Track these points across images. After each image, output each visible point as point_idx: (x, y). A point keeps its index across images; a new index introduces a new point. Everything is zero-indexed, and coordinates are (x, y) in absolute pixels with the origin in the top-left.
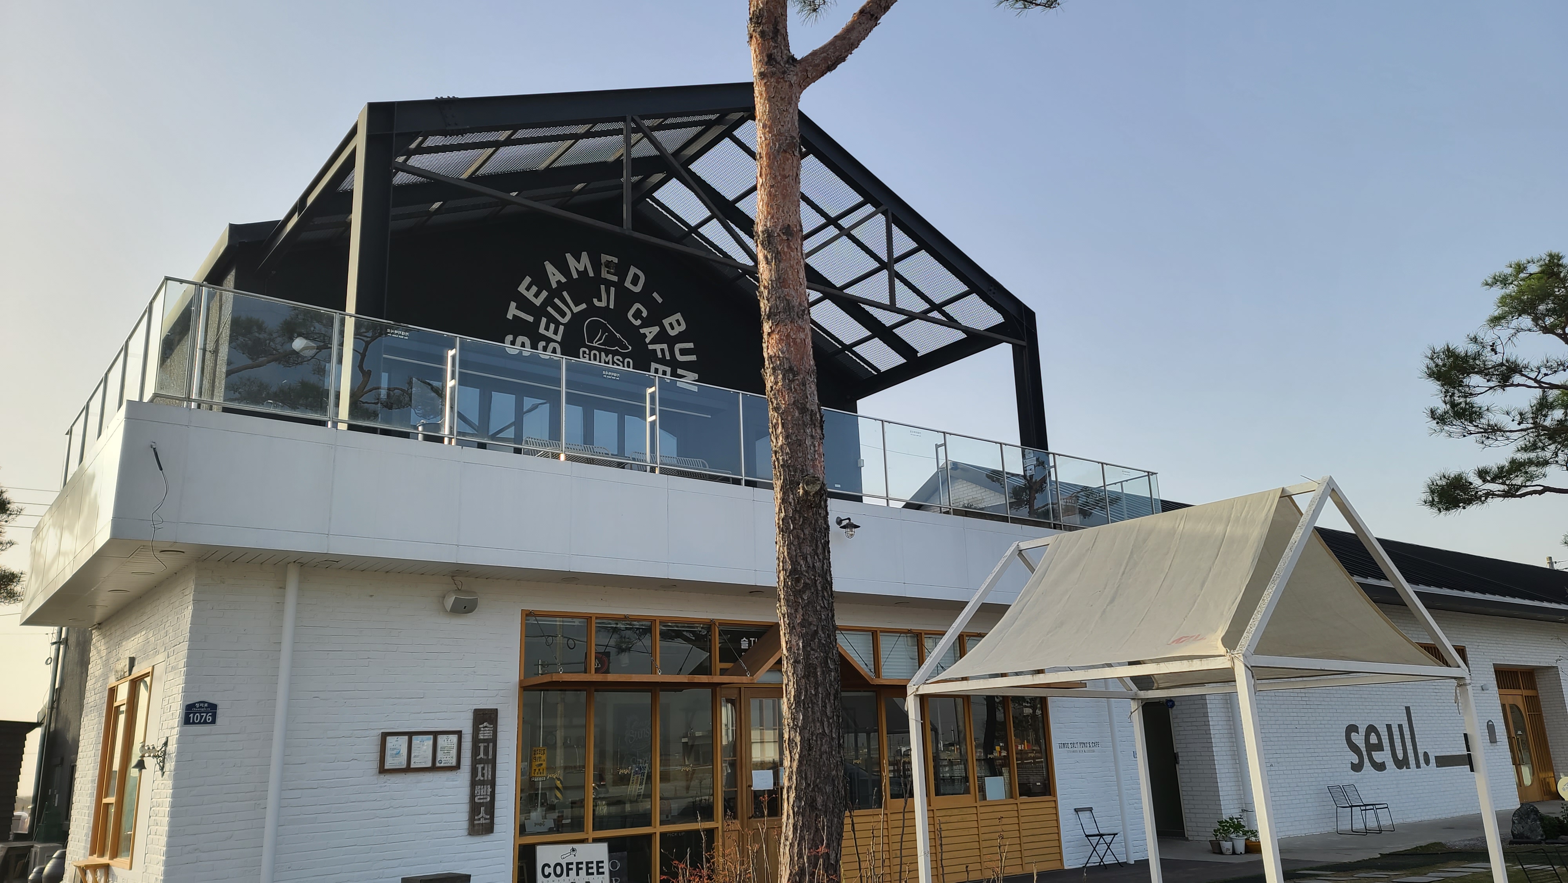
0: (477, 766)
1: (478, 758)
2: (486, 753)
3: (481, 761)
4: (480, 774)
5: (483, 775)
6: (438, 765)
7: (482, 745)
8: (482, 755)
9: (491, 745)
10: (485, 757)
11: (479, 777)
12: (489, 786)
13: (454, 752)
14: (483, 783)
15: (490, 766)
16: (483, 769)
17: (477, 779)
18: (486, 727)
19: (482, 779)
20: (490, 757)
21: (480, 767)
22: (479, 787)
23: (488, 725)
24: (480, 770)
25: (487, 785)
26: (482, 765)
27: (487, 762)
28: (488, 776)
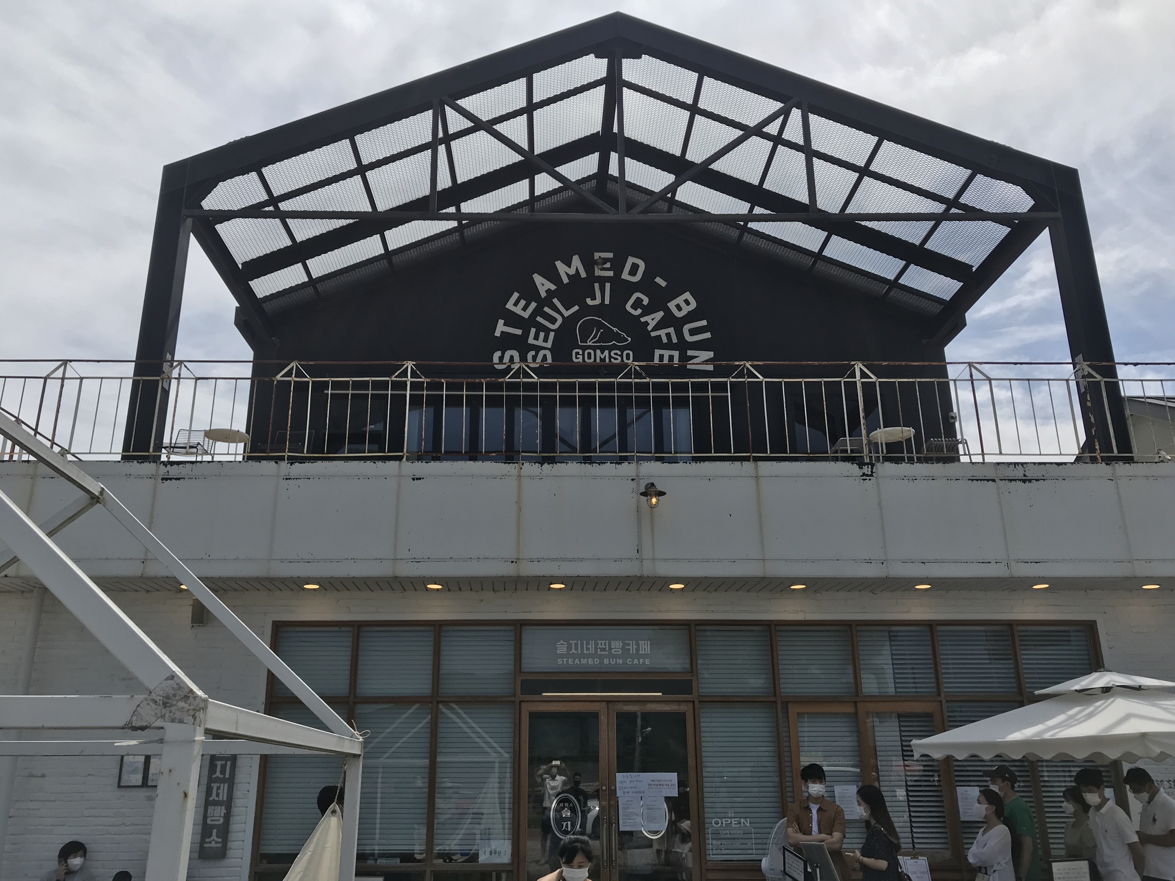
0: (212, 785)
1: (213, 776)
2: (223, 772)
3: (216, 780)
4: (214, 793)
5: (218, 795)
7: (219, 764)
9: (229, 763)
11: (214, 797)
14: (216, 803)
15: (226, 785)
16: (218, 788)
19: (217, 799)
20: (227, 776)
21: (215, 786)
24: (214, 789)
25: (221, 805)
27: (223, 781)
28: (223, 796)
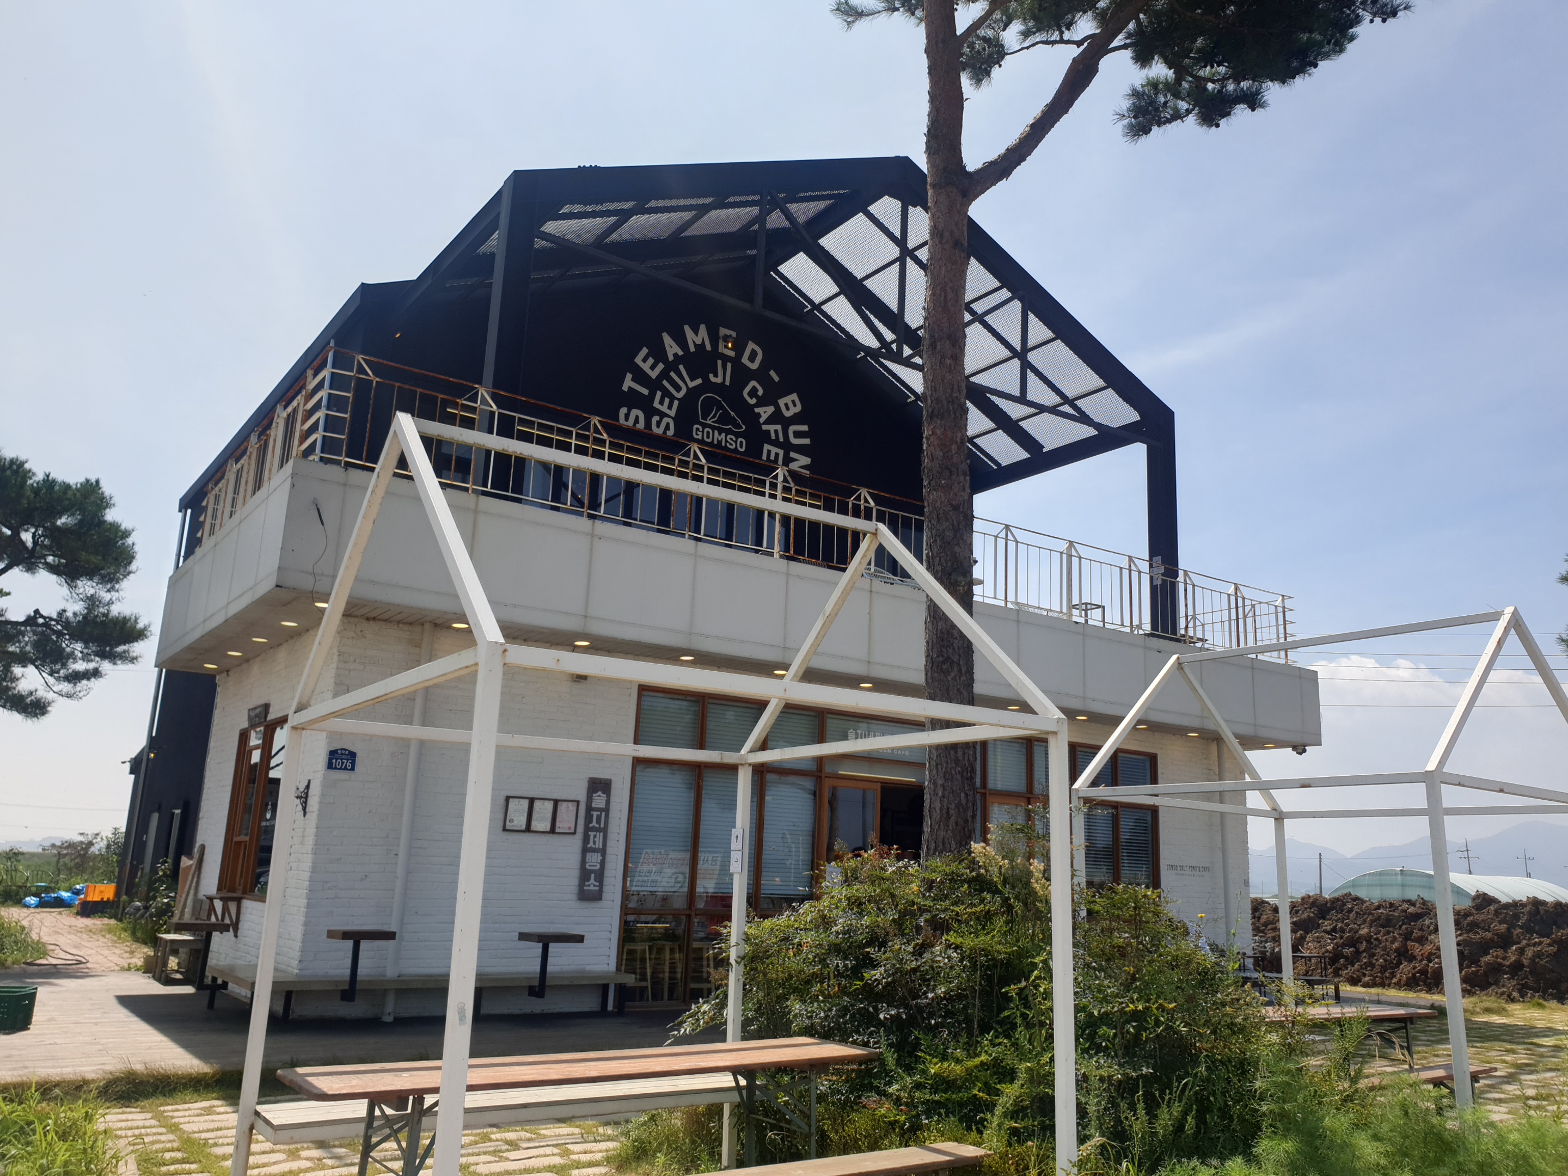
0: (589, 833)
1: (590, 826)
2: (598, 821)
3: (594, 829)
4: (592, 841)
5: (594, 843)
6: (557, 829)
7: (595, 814)
8: (594, 823)
9: (603, 814)
10: (598, 825)
12: (600, 854)
13: (571, 819)
15: (601, 834)
16: (595, 836)
17: (588, 846)
19: (593, 846)
20: (602, 826)
22: (591, 853)
23: (601, 794)
24: (592, 837)
25: (597, 853)
26: (594, 833)
27: (598, 830)
28: (599, 845)
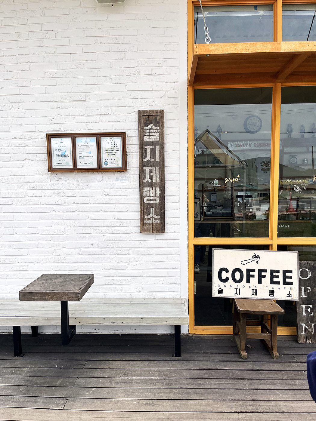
0: (144, 168)
1: (144, 160)
2: (153, 155)
3: (148, 164)
4: (147, 176)
5: (151, 177)
6: (104, 166)
7: (148, 148)
8: (148, 158)
9: (158, 148)
10: (152, 160)
11: (147, 179)
12: (158, 189)
13: (119, 154)
14: (151, 185)
16: (151, 171)
17: (145, 181)
18: (152, 129)
19: (150, 181)
20: (158, 159)
21: (147, 169)
22: (148, 188)
23: (153, 127)
24: (147, 172)
25: (156, 187)
26: (150, 168)
27: (154, 164)
28: (156, 178)
